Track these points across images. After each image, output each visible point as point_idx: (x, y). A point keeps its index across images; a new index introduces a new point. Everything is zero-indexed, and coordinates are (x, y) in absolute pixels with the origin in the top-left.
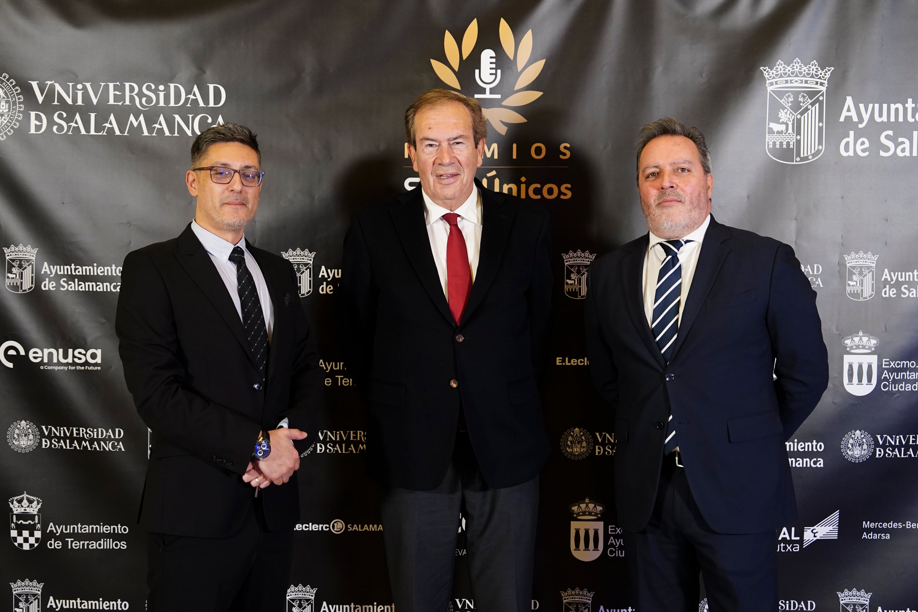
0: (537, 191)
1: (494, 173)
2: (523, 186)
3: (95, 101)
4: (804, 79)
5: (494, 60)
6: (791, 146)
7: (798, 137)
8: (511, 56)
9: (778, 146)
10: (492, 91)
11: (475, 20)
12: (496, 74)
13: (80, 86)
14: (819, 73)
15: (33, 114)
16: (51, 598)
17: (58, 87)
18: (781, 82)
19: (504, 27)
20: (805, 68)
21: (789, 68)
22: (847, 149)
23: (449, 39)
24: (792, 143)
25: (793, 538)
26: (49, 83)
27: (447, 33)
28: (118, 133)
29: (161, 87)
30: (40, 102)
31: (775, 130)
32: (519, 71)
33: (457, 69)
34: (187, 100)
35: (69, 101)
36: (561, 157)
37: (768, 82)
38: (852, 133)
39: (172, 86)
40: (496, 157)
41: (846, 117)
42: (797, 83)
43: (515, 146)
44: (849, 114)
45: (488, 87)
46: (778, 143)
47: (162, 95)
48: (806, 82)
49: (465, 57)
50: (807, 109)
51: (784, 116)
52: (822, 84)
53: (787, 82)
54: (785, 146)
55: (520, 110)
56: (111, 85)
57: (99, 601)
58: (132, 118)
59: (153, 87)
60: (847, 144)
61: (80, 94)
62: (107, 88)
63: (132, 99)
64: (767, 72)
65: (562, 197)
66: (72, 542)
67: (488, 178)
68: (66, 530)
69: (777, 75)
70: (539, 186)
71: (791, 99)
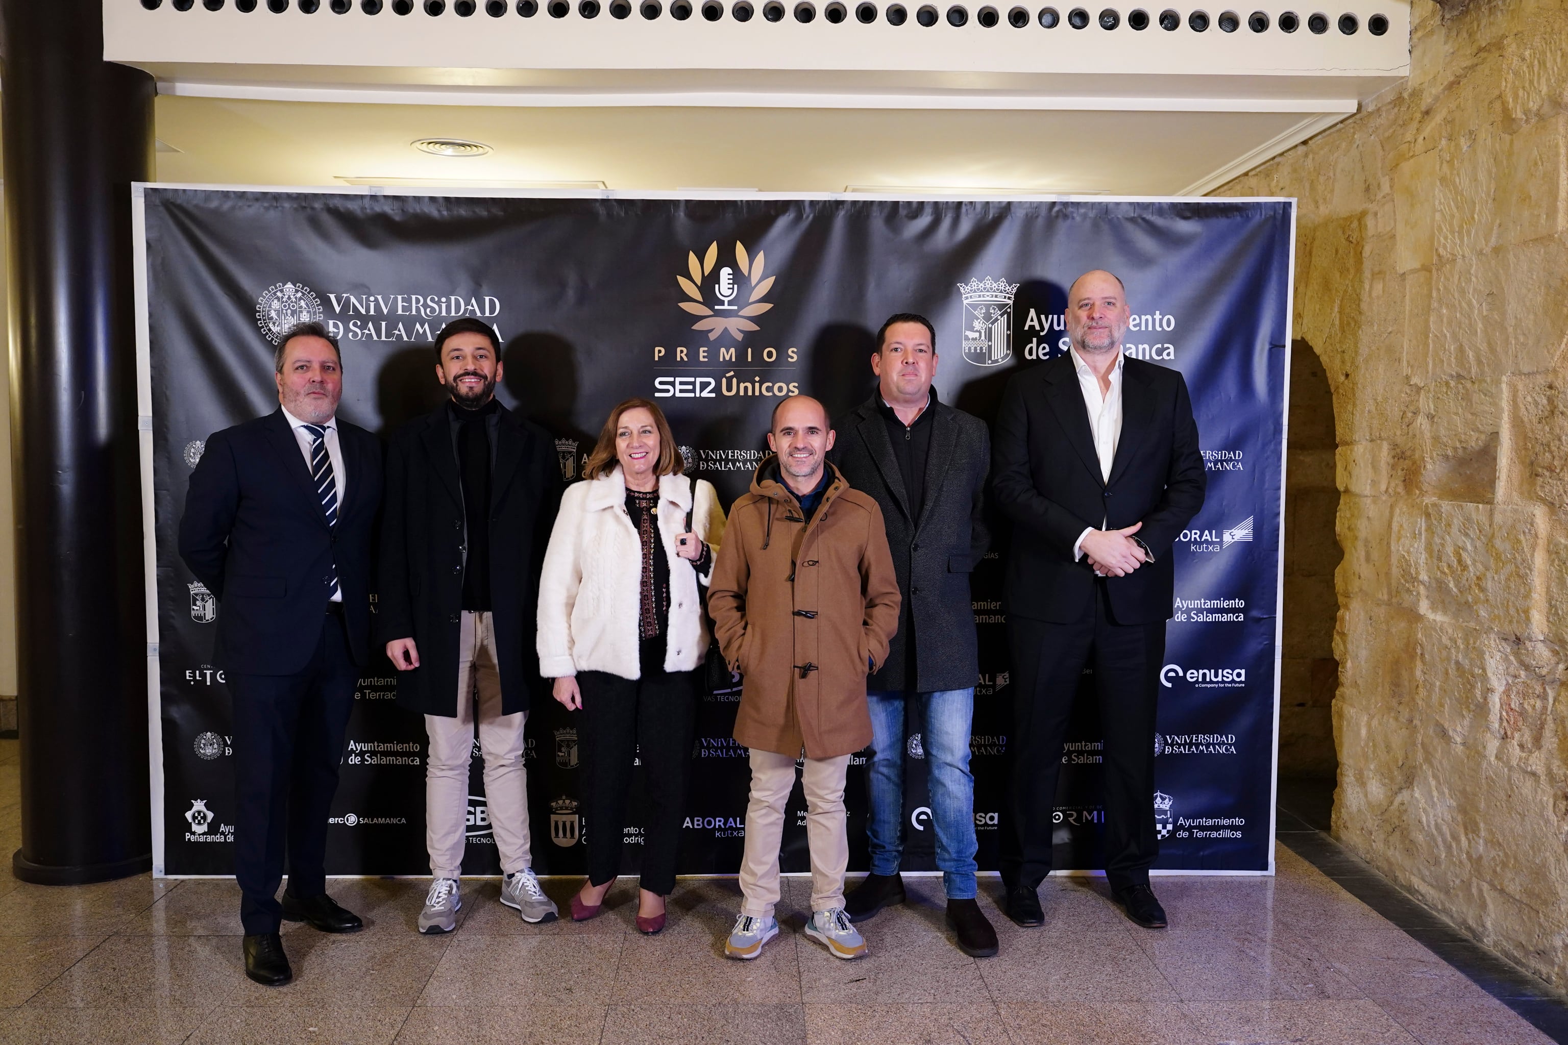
0: (769, 389)
1: (732, 373)
2: (757, 385)
3: (385, 311)
4: (994, 294)
5: (731, 277)
6: (984, 351)
7: (990, 343)
8: (745, 271)
9: (973, 351)
10: (730, 303)
11: (715, 242)
12: (733, 289)
13: (372, 299)
14: (1007, 289)
15: (331, 322)
16: (352, 742)
17: (353, 299)
18: (975, 297)
19: (740, 248)
20: (995, 285)
21: (982, 285)
22: (1031, 353)
23: (693, 259)
24: (984, 348)
25: (987, 683)
26: (345, 295)
27: (691, 253)
28: (405, 339)
29: (444, 300)
30: (338, 312)
31: (970, 337)
32: (753, 284)
33: (699, 284)
34: (466, 310)
35: (363, 311)
36: (790, 359)
37: (964, 296)
38: (1035, 340)
39: (453, 298)
40: (734, 360)
41: (1030, 326)
42: (988, 297)
43: (750, 350)
44: (1032, 323)
45: (726, 300)
46: (973, 348)
47: (444, 306)
48: (996, 296)
49: (706, 274)
50: (997, 320)
51: (977, 325)
52: (1009, 298)
53: (980, 296)
54: (978, 351)
55: (754, 319)
56: (400, 298)
57: (394, 744)
58: (418, 326)
59: (436, 299)
60: (1031, 348)
61: (372, 305)
62: (396, 299)
63: (418, 309)
64: (963, 288)
65: (790, 394)
66: (369, 693)
67: (726, 378)
68: (364, 683)
69: (971, 290)
70: (770, 384)
71: (983, 311)
